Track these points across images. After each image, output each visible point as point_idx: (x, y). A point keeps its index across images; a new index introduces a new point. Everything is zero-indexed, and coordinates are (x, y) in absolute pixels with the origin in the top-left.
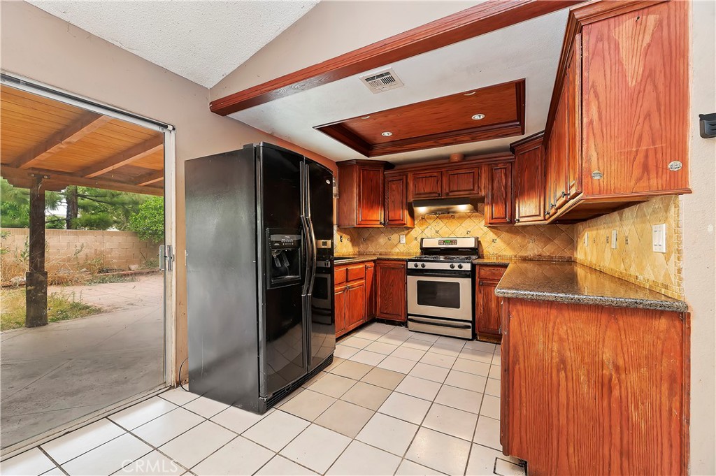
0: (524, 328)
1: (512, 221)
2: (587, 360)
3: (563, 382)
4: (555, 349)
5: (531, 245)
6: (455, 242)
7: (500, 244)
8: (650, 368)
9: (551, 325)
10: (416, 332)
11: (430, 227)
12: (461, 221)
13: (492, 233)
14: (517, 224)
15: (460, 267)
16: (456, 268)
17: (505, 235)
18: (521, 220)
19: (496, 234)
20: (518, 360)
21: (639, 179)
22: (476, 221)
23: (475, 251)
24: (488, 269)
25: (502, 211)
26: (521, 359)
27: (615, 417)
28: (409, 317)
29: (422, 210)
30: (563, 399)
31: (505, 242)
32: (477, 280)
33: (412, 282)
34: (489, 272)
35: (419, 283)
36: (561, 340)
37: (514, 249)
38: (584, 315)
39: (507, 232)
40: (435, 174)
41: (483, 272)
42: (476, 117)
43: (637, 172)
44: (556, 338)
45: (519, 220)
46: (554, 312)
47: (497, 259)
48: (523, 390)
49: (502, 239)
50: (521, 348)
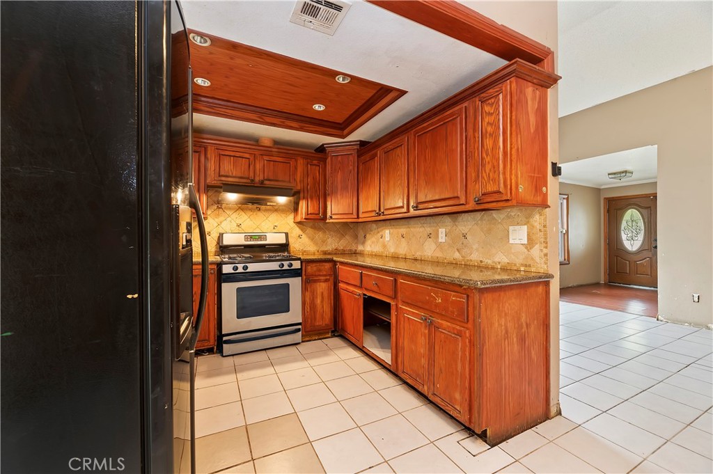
0: (488, 312)
1: (325, 218)
2: (516, 325)
3: (507, 349)
4: (503, 324)
5: (329, 241)
6: (265, 238)
7: (305, 239)
8: (537, 320)
9: (501, 306)
10: (233, 355)
11: (229, 219)
12: (267, 214)
13: (298, 228)
14: (328, 221)
15: (291, 265)
16: (286, 267)
17: (309, 231)
18: (334, 217)
19: (302, 230)
20: (485, 342)
21: (534, 196)
22: (283, 215)
23: (284, 247)
24: (314, 265)
25: (316, 208)
26: (487, 341)
27: (527, 360)
28: (225, 338)
29: (232, 197)
30: (507, 362)
31: (309, 238)
32: (304, 277)
33: (229, 290)
34: (315, 269)
35: (239, 290)
36: (506, 314)
37: (316, 244)
38: (514, 292)
39: (312, 228)
40: (247, 156)
41: (311, 269)
42: (317, 107)
43: (534, 190)
44: (503, 314)
45: (331, 217)
46: (502, 294)
47: (303, 254)
48: (488, 367)
49: (307, 235)
50: (486, 329)
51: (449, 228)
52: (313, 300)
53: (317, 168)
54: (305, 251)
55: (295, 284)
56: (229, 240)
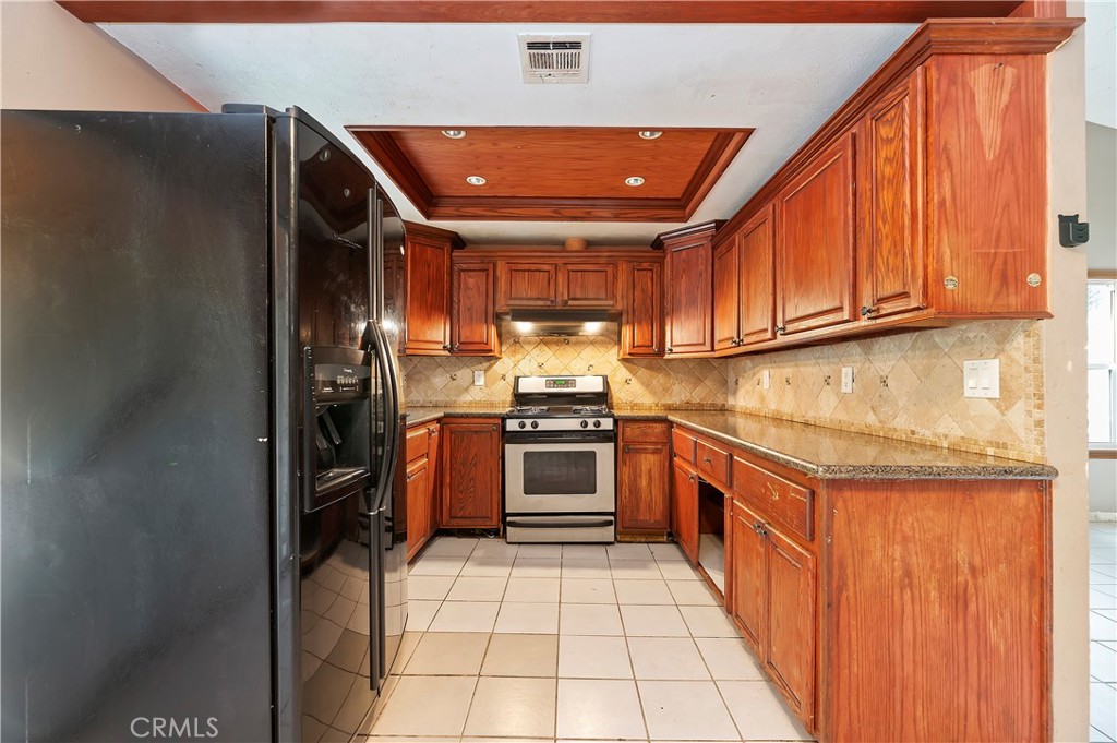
0: (855, 528)
1: (661, 351)
2: (938, 566)
3: (908, 607)
4: (897, 555)
5: (676, 388)
6: (572, 383)
7: (636, 385)
8: (1009, 564)
9: (891, 519)
10: (520, 543)
11: (528, 357)
12: (578, 349)
13: (624, 370)
14: (667, 356)
15: (598, 424)
16: (591, 427)
17: (642, 372)
18: (675, 350)
19: (630, 371)
20: (845, 584)
21: (998, 294)
22: (602, 350)
23: (602, 398)
24: (636, 425)
25: (647, 336)
26: (850, 583)
27: (972, 642)
28: (509, 519)
29: (524, 328)
30: (909, 634)
31: (643, 383)
32: (621, 444)
33: (515, 454)
34: (638, 431)
35: (527, 454)
36: (905, 539)
37: (654, 393)
38: (933, 496)
39: (646, 367)
40: (546, 267)
41: (631, 431)
42: (632, 181)
43: (995, 285)
44: (898, 538)
45: (671, 350)
46: (895, 496)
47: (632, 409)
48: (854, 633)
49: (639, 378)
50: (850, 560)
51: (859, 365)
52: (635, 480)
53: (649, 274)
54: (635, 405)
55: (604, 453)
56: (526, 386)
